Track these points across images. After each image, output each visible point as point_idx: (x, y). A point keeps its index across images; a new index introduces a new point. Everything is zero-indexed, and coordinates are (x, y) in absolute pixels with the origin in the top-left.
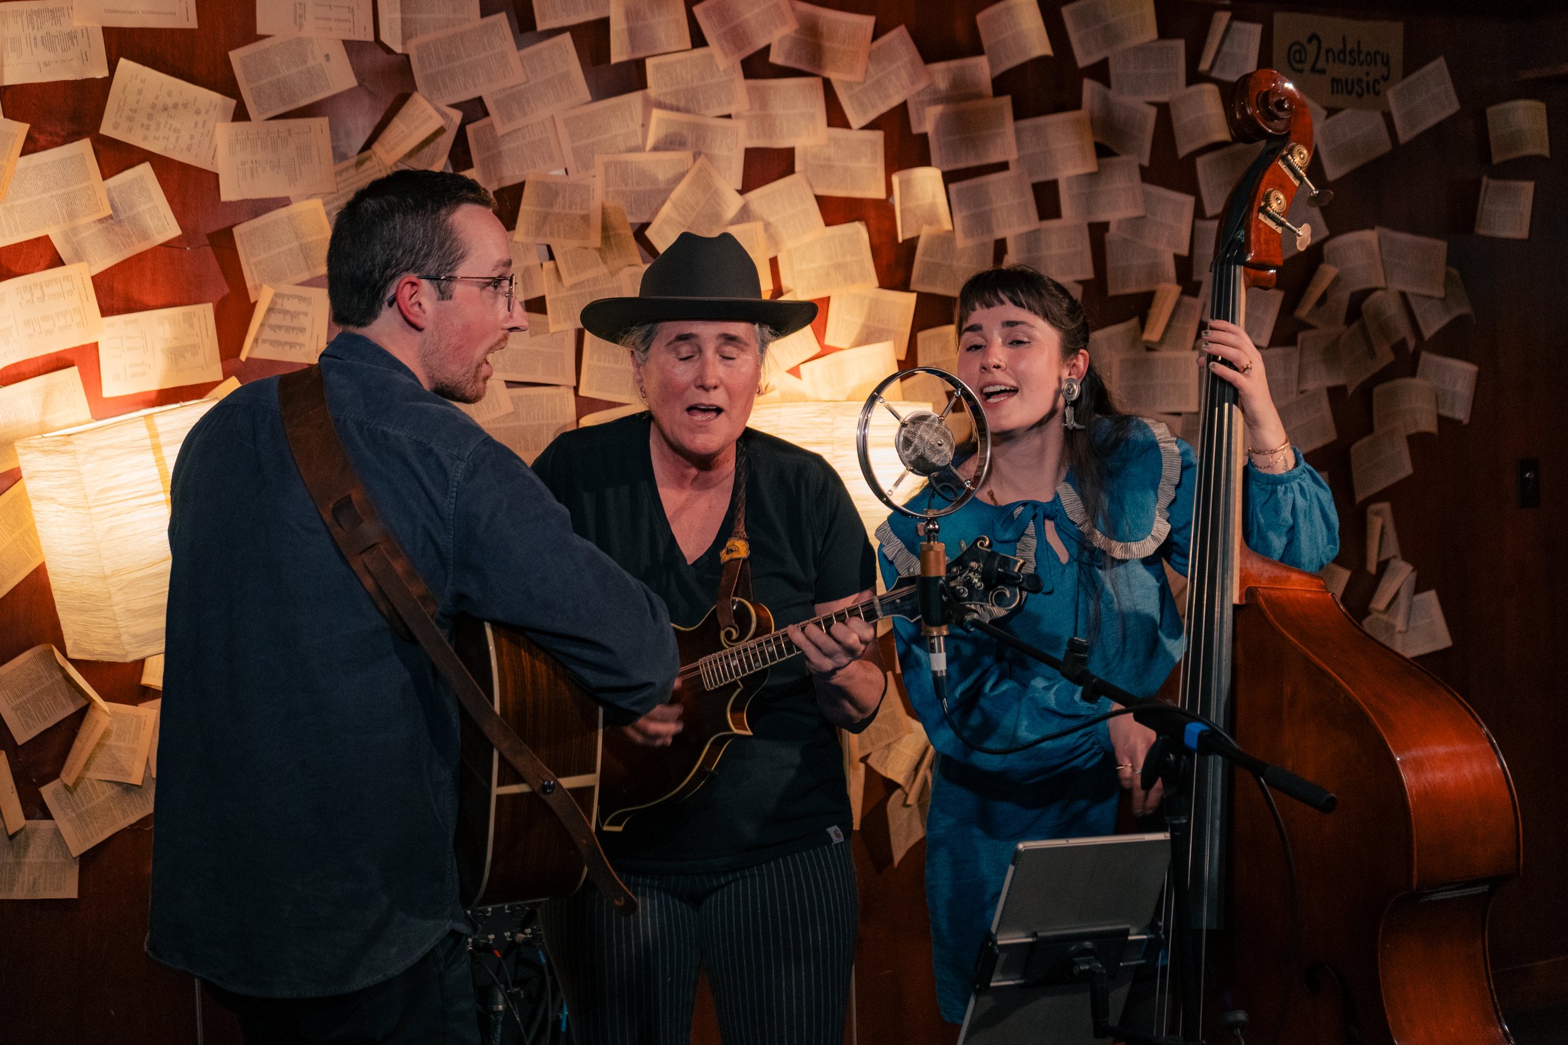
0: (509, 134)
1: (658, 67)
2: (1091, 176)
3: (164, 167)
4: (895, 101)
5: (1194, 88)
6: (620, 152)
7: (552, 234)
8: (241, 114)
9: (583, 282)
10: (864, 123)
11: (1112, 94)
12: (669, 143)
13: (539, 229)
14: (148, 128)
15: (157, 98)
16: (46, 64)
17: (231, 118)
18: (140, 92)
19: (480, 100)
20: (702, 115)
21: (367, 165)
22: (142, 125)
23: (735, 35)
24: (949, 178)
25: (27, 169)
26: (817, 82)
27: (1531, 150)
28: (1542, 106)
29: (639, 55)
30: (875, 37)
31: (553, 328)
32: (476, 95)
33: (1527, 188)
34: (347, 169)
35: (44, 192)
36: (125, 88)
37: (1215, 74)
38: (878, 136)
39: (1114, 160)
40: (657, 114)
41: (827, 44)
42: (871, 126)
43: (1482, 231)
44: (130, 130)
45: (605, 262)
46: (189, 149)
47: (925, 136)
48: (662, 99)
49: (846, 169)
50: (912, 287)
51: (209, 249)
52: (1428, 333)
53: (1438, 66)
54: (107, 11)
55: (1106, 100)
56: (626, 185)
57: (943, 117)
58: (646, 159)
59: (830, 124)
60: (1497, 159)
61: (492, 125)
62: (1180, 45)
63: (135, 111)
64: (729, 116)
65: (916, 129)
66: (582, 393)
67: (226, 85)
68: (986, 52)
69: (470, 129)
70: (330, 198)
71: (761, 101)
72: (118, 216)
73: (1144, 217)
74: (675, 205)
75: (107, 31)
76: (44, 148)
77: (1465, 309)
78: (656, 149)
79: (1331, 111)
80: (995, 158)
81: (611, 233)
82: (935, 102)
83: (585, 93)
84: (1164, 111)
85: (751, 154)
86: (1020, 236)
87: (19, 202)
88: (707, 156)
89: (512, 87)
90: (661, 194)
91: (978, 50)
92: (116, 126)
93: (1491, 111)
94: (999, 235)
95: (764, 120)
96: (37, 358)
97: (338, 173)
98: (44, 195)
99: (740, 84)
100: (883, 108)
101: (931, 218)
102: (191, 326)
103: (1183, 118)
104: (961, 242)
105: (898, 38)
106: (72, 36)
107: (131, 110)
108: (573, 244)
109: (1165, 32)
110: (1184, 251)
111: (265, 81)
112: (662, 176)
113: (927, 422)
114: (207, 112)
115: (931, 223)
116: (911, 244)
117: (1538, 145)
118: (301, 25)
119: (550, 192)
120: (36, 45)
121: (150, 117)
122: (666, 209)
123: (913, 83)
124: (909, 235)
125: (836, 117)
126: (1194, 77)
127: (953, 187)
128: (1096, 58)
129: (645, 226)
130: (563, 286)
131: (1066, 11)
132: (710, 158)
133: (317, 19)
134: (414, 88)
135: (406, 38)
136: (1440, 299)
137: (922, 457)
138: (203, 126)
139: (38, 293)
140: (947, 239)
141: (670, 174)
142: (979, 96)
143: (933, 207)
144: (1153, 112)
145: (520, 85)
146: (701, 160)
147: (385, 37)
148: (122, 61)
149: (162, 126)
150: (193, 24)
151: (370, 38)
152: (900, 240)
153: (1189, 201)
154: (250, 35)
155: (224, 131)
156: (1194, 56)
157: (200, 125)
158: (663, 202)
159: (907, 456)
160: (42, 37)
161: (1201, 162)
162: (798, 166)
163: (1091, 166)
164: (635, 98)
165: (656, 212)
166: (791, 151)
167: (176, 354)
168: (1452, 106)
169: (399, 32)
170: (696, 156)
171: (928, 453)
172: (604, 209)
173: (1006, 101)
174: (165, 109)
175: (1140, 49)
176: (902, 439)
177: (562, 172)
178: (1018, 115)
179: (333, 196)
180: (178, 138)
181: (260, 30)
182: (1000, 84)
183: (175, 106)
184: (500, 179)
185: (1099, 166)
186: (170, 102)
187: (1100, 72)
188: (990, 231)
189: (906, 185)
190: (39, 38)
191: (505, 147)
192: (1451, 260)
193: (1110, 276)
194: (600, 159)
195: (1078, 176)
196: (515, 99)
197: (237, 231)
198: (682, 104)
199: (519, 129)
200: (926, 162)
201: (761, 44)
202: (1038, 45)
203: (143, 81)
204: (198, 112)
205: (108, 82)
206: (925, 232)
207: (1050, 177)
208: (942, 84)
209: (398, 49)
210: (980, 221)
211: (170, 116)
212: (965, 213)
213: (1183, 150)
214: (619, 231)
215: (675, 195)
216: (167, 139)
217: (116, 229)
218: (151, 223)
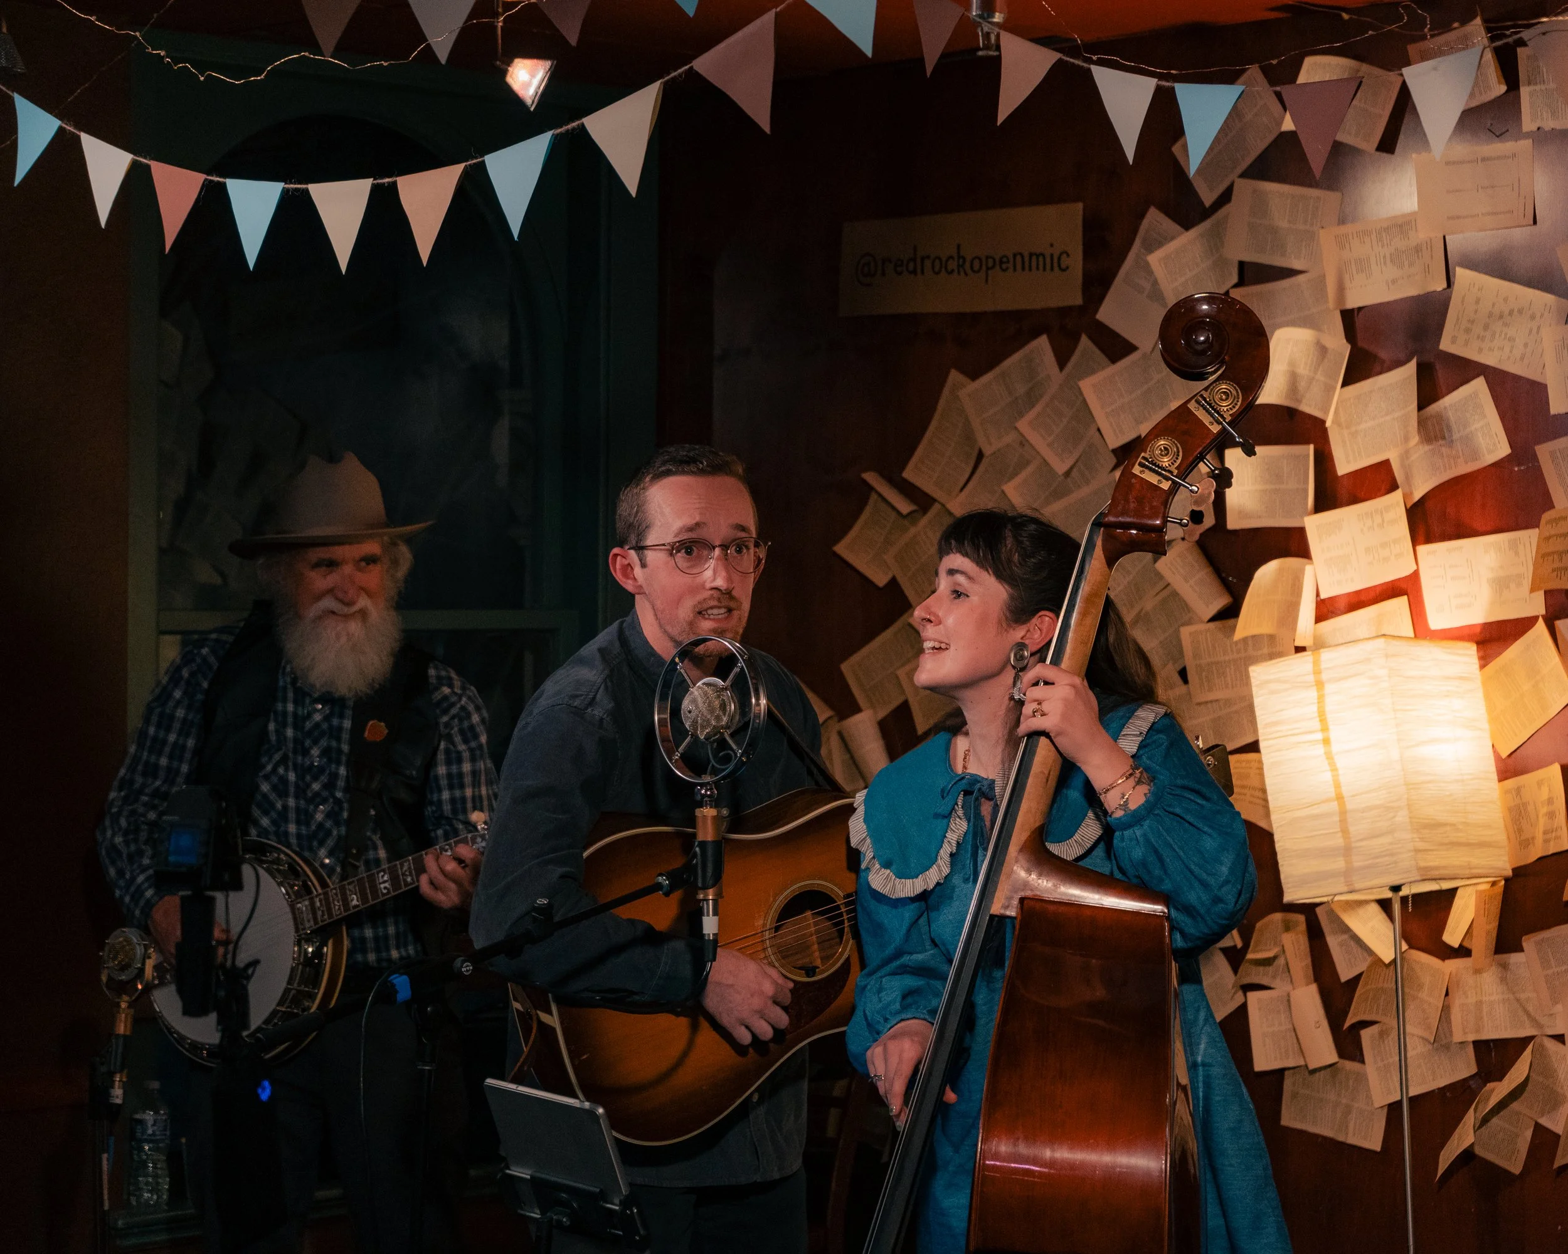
3: (1498, 380)
14: (1483, 339)
15: (1494, 305)
16: (1394, 282)
18: (1478, 301)
22: (1478, 337)
25: (1371, 392)
35: (1387, 415)
36: (1463, 298)
44: (1467, 343)
46: (1522, 359)
54: (1450, 218)
63: (1472, 322)
72: (1452, 436)
76: (1390, 369)
87: (1363, 426)
92: (1454, 340)
96: (1375, 587)
98: (1388, 418)
102: (1517, 554)
106: (1418, 249)
107: (1469, 321)
114: (1542, 316)
120: (1385, 263)
121: (1486, 327)
138: (1538, 333)
139: (1378, 519)
148: (1459, 272)
149: (1497, 336)
155: (1555, 337)
157: (1535, 330)
160: (1391, 254)
167: (1501, 584)
174: (1501, 317)
180: (1512, 347)
183: (1511, 313)
186: (1506, 308)
190: (1388, 256)
197: (1539, 451)
203: (1482, 289)
204: (1533, 317)
205: (1446, 295)
211: (1506, 325)
216: (1501, 349)
217: (1444, 449)
218: (1482, 442)
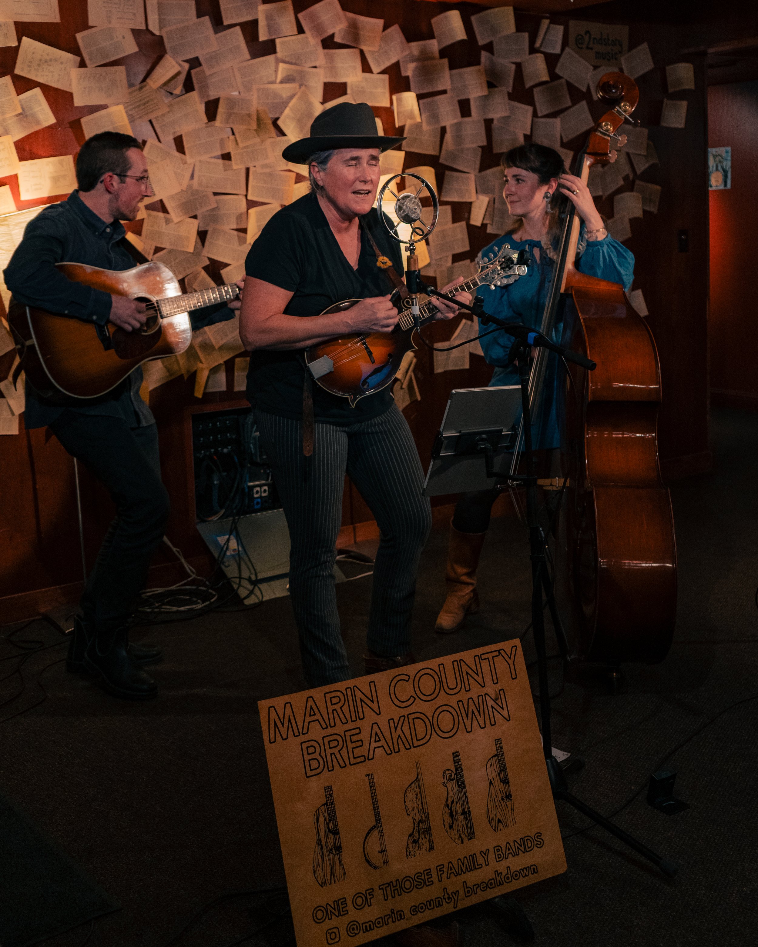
0: (211, 75)
1: (282, 43)
2: (485, 97)
3: (47, 90)
4: (394, 61)
5: (533, 56)
6: (265, 84)
7: (233, 123)
8: (82, 64)
9: (248, 145)
10: (379, 70)
11: (495, 58)
12: (287, 80)
13: (227, 121)
15: (42, 56)
17: (78, 65)
18: (33, 53)
19: (197, 59)
20: (303, 66)
21: (144, 89)
22: (35, 70)
23: (318, 28)
24: (420, 97)
26: (356, 51)
27: (686, 87)
28: (691, 66)
29: (272, 37)
30: (384, 30)
31: (235, 167)
32: (196, 56)
33: (684, 104)
34: (134, 91)
36: (26, 51)
37: (542, 49)
38: (386, 77)
39: (496, 89)
40: (281, 66)
41: (361, 33)
42: (383, 72)
43: (664, 124)
44: (30, 72)
45: (259, 136)
46: (58, 81)
47: (407, 77)
48: (284, 58)
49: (371, 93)
50: (403, 149)
51: (70, 129)
52: (639, 172)
53: (644, 46)
54: (16, 14)
55: (492, 61)
56: (268, 99)
57: (416, 68)
58: (277, 87)
59: (364, 71)
60: (671, 90)
61: (203, 71)
62: (526, 35)
63: (31, 62)
64: (315, 67)
65: (404, 74)
66: (249, 198)
67: (75, 50)
68: (436, 37)
69: (193, 72)
70: (126, 105)
71: (331, 60)
72: (25, 113)
73: (509, 117)
74: (291, 109)
75: (17, 24)
77: (655, 161)
78: (281, 82)
79: (595, 67)
80: (441, 88)
81: (261, 122)
82: (413, 61)
83: (247, 55)
84: (519, 66)
85: (327, 86)
86: (452, 125)
88: (306, 86)
89: (212, 52)
90: (284, 104)
91: (432, 36)
92: (22, 70)
93: (668, 68)
94: (443, 124)
95: (332, 69)
97: (130, 93)
99: (321, 52)
100: (388, 64)
101: (411, 116)
102: (64, 167)
103: (527, 70)
104: (425, 127)
105: (395, 30)
107: (29, 62)
108: (243, 127)
109: (519, 28)
110: (528, 133)
111: (94, 48)
112: (285, 95)
113: (409, 199)
114: (66, 63)
115: (411, 118)
116: (402, 129)
117: (689, 84)
118: (110, 22)
119: (232, 103)
121: (39, 65)
122: (287, 111)
123: (402, 52)
124: (401, 124)
125: (366, 68)
126: (533, 50)
127: (421, 101)
128: (487, 41)
129: (277, 119)
130: (239, 147)
131: (473, 18)
132: (307, 86)
133: (118, 18)
134: (166, 52)
135: (161, 28)
136: (645, 156)
137: (407, 215)
138: (65, 70)
140: (418, 126)
141: (289, 94)
142: (433, 58)
143: (412, 111)
144: (513, 67)
145: (216, 51)
146: (303, 88)
147: (151, 28)
148: (24, 39)
149: (45, 70)
150: (58, 20)
151: (144, 28)
152: (397, 126)
153: (530, 109)
154: (86, 26)
155: (75, 73)
156: (532, 41)
157: (63, 69)
158: (285, 108)
159: (400, 215)
161: (536, 91)
162: (349, 91)
163: (485, 92)
164: (271, 58)
165: (282, 113)
166: (344, 85)
167: (56, 179)
168: (650, 66)
169: (157, 25)
170: (301, 86)
171: (410, 213)
172: (258, 112)
173: (445, 61)
174: (46, 61)
175: (508, 37)
176: (398, 207)
177: (236, 93)
178: (452, 68)
179: (129, 104)
180: (53, 75)
181: (91, 23)
182: (444, 53)
183: (51, 60)
184: (208, 96)
185: (489, 92)
186: (48, 58)
187: (489, 47)
188: (438, 122)
189: (399, 100)
191: (210, 81)
192: (650, 138)
193: (494, 145)
194: (255, 87)
195: (479, 97)
196: (214, 58)
197: (83, 121)
198: (293, 61)
199: (216, 72)
200: (408, 89)
201: (330, 32)
202: (460, 34)
203: (35, 48)
204: (62, 63)
205: (17, 48)
206: (408, 123)
207: (466, 97)
208: (416, 53)
209: (157, 33)
210: (434, 117)
211: (48, 65)
212: (427, 114)
213: (528, 85)
214: (265, 121)
215: (291, 104)
216: (47, 76)
217: (25, 119)
218: (41, 117)
